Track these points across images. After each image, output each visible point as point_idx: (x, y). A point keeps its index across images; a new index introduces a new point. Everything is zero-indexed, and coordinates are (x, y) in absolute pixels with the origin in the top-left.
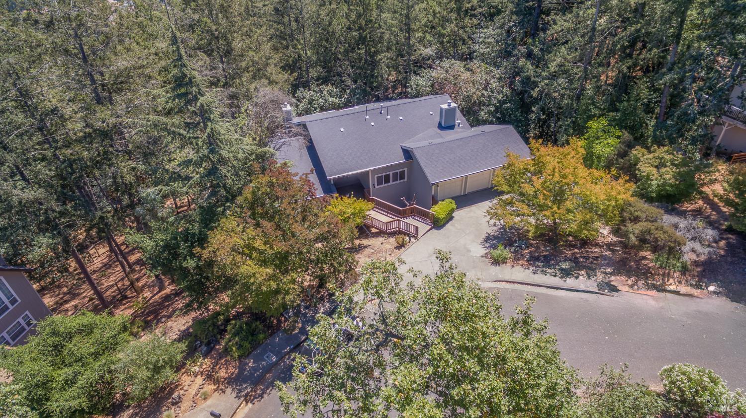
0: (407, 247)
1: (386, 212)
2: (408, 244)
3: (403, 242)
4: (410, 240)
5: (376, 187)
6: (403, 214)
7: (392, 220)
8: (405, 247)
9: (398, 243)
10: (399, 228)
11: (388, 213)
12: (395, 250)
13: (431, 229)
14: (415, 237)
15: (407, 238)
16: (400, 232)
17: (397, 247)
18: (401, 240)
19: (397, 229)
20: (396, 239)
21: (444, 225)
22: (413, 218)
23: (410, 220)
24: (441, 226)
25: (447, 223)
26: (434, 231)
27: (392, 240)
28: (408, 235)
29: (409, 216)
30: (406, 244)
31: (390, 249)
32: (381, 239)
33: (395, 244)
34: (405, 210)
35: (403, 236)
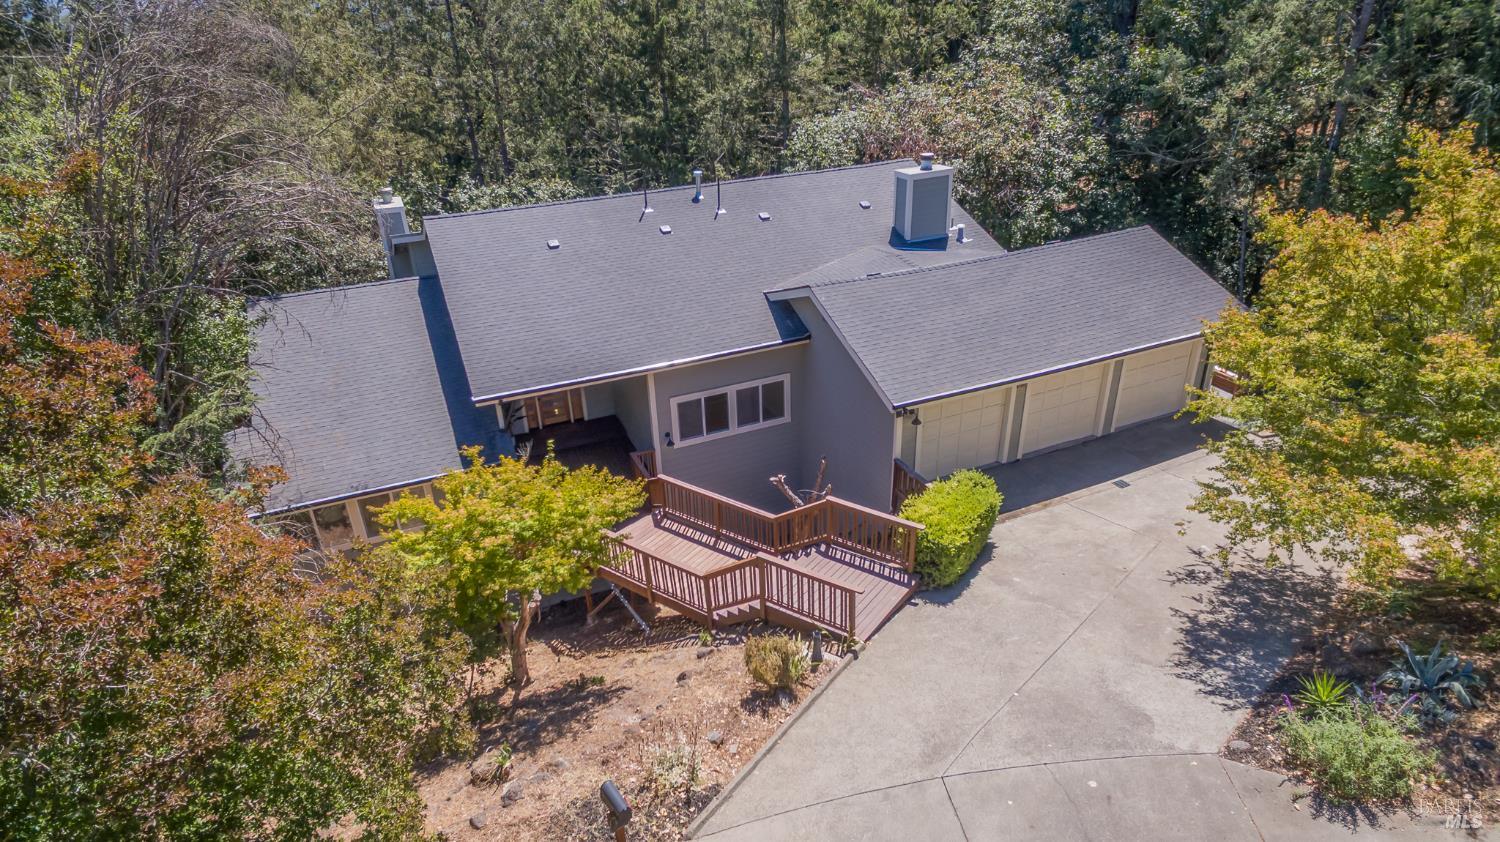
0: (805, 696)
1: (710, 533)
2: (811, 680)
3: (784, 670)
4: (817, 657)
5: (678, 444)
6: (784, 538)
7: (731, 562)
8: (793, 698)
9: (758, 676)
10: (762, 597)
11: (719, 537)
12: (744, 715)
13: (906, 601)
14: (838, 638)
15: (803, 649)
16: (765, 622)
17: (756, 694)
18: (774, 659)
19: (756, 604)
20: (748, 659)
21: (963, 581)
22: (825, 555)
23: (811, 564)
24: (948, 586)
25: (973, 569)
26: (925, 609)
27: (731, 656)
28: (807, 631)
29: (806, 547)
30: (801, 680)
31: (718, 708)
32: (684, 654)
33: (744, 682)
34: (789, 521)
35: (781, 640)
